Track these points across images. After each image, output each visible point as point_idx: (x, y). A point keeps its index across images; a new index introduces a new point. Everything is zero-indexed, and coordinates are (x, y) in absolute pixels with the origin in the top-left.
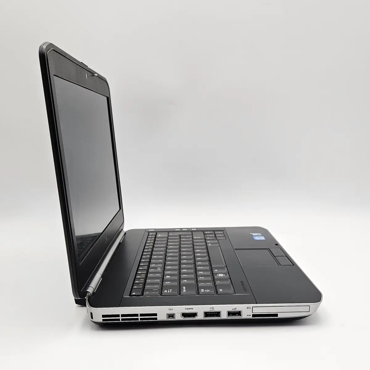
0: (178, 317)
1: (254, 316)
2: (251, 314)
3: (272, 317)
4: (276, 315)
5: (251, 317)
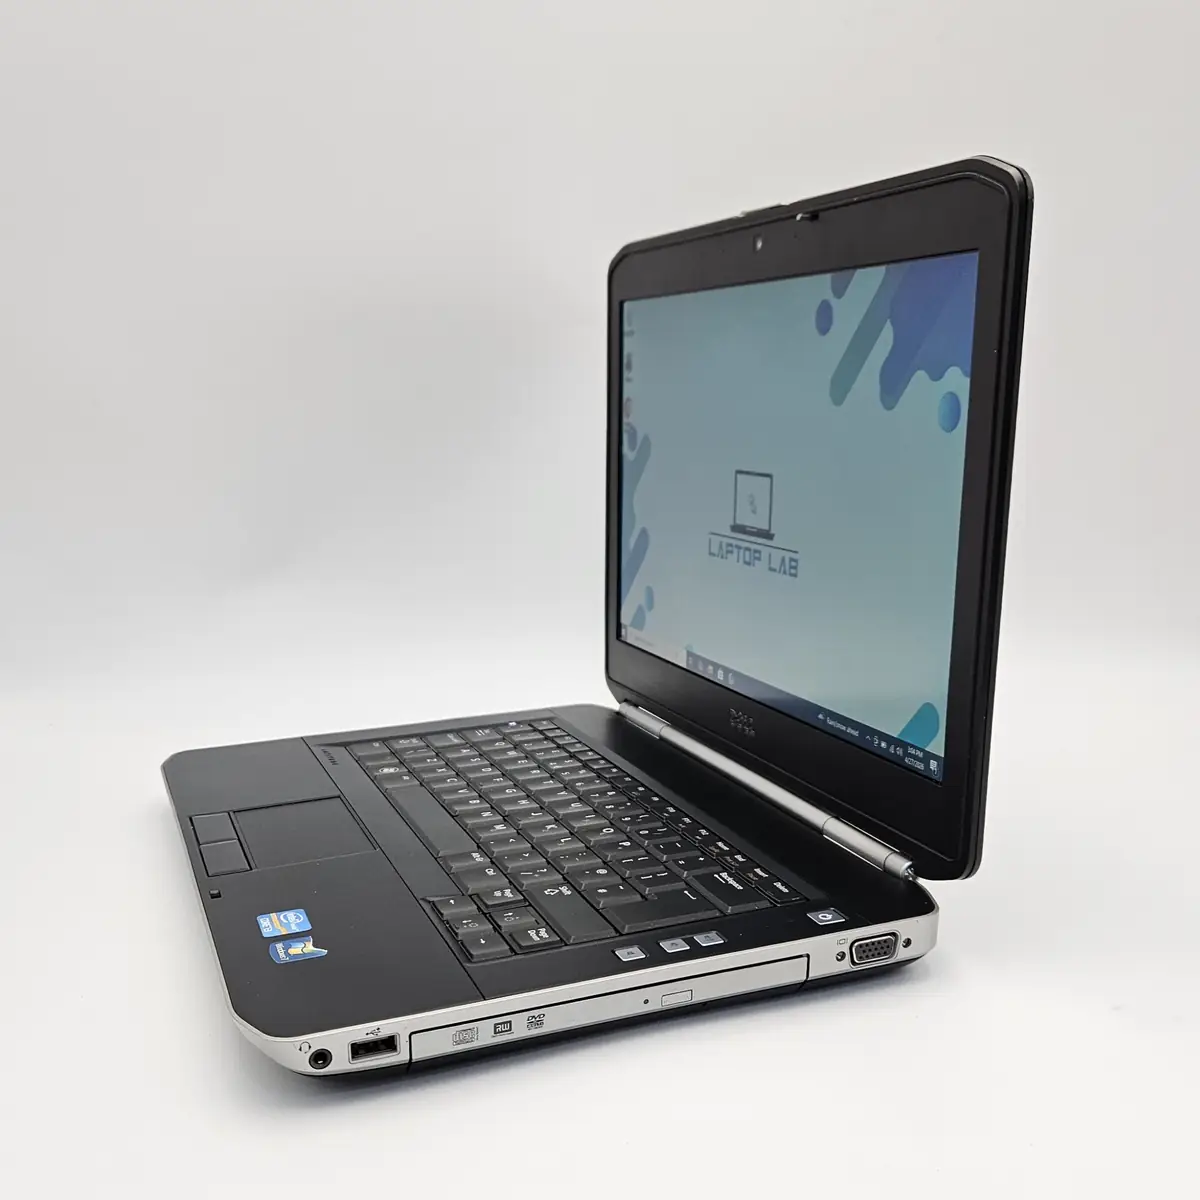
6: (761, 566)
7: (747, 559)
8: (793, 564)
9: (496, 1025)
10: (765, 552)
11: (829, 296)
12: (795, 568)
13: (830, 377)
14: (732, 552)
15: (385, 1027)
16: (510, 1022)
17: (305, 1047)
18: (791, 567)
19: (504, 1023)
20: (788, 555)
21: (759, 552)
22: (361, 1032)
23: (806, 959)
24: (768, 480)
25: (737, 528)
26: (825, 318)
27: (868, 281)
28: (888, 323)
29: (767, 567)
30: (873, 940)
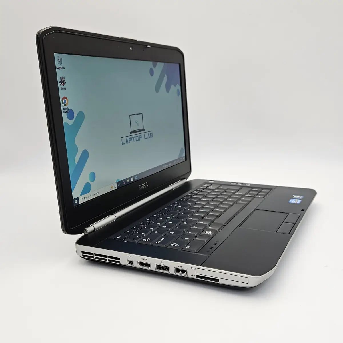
0: (136, 265)
1: (197, 276)
2: (195, 275)
3: (214, 282)
4: (218, 280)
5: (195, 277)
6: (142, 139)
7: (137, 139)
8: (151, 134)
10: (143, 135)
11: (152, 67)
12: (152, 135)
13: (155, 86)
14: (131, 140)
18: (151, 135)
20: (149, 133)
21: (141, 136)
24: (141, 115)
25: (132, 132)
26: (152, 73)
27: (160, 66)
28: (166, 76)
29: (144, 138)
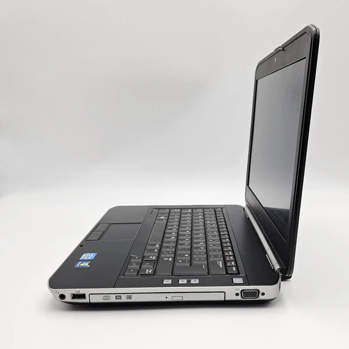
9: (116, 296)
15: (82, 291)
16: (121, 296)
17: (57, 293)
19: (119, 296)
22: (75, 291)
23: (224, 293)
30: (250, 291)
